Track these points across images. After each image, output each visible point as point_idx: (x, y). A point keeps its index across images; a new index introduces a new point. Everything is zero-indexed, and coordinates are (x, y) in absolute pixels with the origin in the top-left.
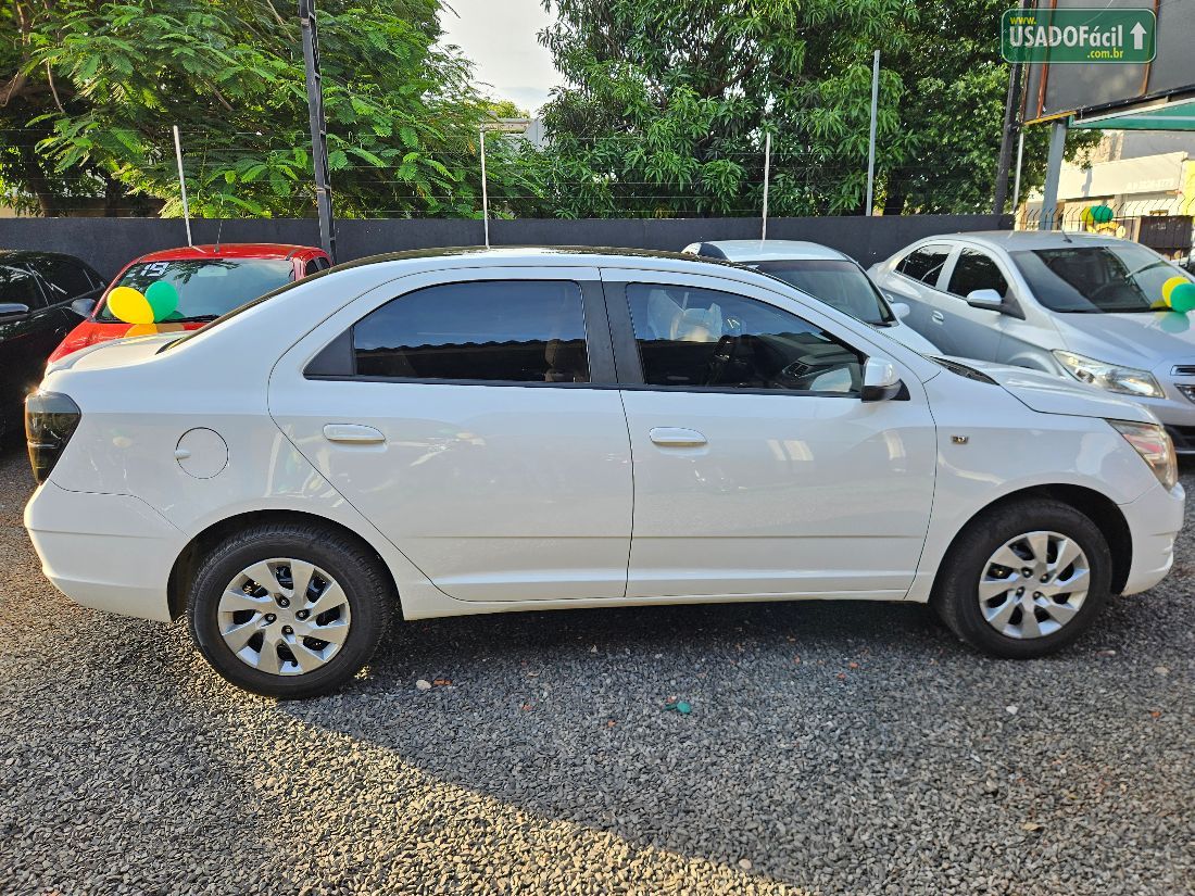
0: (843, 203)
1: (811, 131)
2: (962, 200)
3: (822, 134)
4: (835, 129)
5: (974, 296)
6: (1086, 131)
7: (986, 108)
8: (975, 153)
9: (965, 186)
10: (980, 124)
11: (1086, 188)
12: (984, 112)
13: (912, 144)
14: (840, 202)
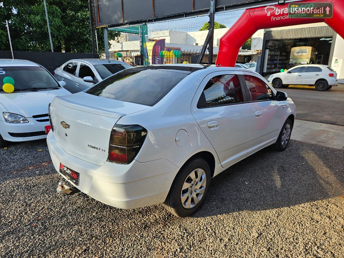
0: (48, 47)
1: (31, 22)
2: (87, 49)
3: (35, 23)
4: (40, 23)
5: (85, 78)
6: (116, 32)
7: (88, 22)
8: (88, 36)
9: (87, 45)
10: (87, 27)
11: (122, 48)
12: (88, 23)
13: (68, 31)
14: (47, 47)
